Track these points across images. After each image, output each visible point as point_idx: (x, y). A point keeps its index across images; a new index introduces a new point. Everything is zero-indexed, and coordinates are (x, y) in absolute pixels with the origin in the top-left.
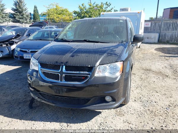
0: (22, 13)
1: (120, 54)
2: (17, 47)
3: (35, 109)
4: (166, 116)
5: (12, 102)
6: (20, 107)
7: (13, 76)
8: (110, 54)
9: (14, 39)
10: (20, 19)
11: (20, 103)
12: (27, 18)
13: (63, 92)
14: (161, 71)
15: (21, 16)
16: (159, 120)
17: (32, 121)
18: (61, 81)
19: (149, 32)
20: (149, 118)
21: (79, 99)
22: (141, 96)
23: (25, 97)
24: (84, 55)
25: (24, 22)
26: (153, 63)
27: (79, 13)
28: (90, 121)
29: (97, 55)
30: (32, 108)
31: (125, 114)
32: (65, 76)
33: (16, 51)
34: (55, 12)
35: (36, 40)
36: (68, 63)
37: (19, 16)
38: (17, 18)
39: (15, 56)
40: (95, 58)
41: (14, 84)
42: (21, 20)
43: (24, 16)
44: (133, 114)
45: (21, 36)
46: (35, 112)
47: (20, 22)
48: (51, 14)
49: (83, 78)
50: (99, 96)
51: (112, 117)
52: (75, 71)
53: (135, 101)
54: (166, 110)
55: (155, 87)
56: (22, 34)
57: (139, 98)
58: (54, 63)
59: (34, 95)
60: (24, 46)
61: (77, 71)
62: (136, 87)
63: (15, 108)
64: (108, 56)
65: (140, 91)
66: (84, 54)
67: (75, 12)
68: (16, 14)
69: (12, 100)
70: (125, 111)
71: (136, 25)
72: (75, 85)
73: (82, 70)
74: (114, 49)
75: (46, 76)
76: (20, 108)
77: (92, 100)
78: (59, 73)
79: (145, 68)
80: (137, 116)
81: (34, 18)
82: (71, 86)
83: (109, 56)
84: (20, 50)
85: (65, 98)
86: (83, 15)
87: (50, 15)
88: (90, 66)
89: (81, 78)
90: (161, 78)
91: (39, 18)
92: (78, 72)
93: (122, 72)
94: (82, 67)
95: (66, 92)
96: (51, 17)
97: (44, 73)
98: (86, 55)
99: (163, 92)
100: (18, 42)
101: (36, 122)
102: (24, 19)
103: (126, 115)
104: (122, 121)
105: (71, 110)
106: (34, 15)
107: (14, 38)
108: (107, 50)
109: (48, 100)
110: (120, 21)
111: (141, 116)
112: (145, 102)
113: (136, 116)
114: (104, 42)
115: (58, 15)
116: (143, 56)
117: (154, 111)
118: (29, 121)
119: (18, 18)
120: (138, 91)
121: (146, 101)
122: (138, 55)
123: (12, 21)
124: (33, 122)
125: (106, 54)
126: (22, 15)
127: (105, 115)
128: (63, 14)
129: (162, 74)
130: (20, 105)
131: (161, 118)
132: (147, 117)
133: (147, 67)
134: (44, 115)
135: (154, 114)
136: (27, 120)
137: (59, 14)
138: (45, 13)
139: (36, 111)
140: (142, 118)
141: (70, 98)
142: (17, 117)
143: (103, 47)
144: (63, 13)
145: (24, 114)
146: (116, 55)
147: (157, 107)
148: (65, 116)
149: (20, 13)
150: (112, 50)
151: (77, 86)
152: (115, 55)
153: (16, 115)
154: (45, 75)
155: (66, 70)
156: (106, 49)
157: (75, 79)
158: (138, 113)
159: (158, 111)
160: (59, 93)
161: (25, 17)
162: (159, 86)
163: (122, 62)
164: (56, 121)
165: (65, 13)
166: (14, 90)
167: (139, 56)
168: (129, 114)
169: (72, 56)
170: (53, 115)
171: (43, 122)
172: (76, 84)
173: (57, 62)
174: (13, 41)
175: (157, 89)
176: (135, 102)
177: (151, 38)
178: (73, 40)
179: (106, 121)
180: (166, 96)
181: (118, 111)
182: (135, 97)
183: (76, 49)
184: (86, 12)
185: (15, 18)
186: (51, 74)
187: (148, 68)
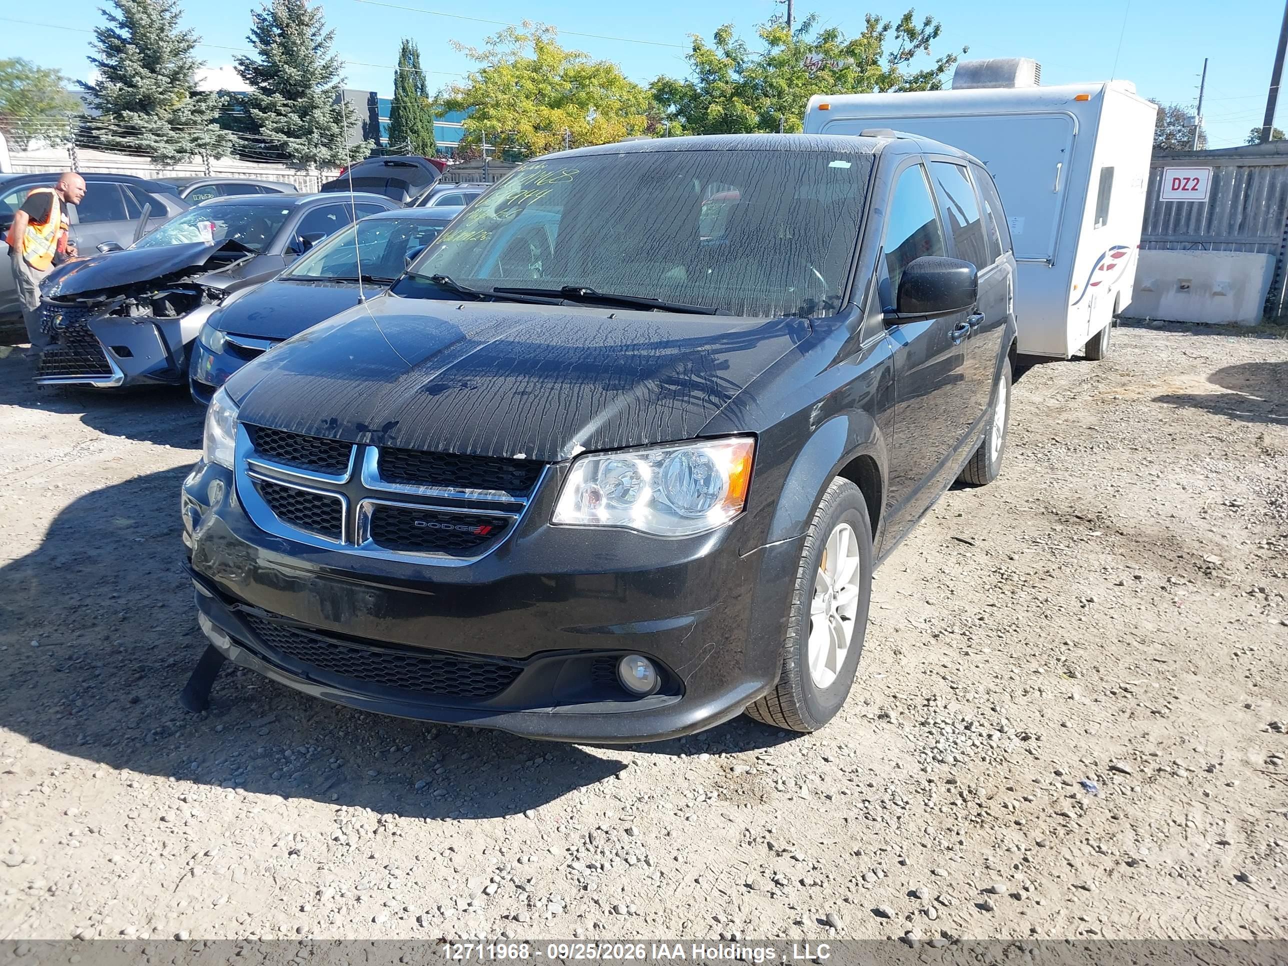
0: (302, 94)
1: (745, 392)
2: (213, 324)
3: (220, 715)
4: (1054, 833)
5: (99, 664)
6: (141, 693)
7: (159, 510)
8: (683, 384)
9: (203, 269)
10: (289, 134)
11: (143, 673)
12: (335, 129)
13: (354, 609)
14: (1177, 529)
15: (295, 117)
16: (989, 852)
17: (178, 779)
18: (350, 540)
19: (1195, 244)
20: (930, 830)
21: (455, 664)
22: (941, 688)
23: (187, 640)
24: (507, 383)
25: (313, 158)
26: (1144, 472)
27: (695, 97)
28: (529, 812)
29: (587, 389)
30: (206, 709)
31: (776, 795)
32: (374, 514)
33: (207, 349)
34: (529, 85)
35: (338, 281)
36: (393, 432)
37: (283, 119)
38: (267, 132)
39: (195, 382)
40: (567, 408)
41: (152, 556)
42: (294, 144)
43: (317, 113)
44: (829, 797)
45: (250, 256)
46: (213, 729)
47: (290, 156)
48: (497, 105)
49: (476, 530)
50: (575, 652)
51: (682, 803)
52: (435, 482)
53: (884, 716)
54: (1073, 796)
55: (1072, 636)
56: (260, 241)
57: (919, 701)
58: (318, 430)
59: (215, 628)
60: (251, 318)
61: (446, 483)
62: (939, 626)
63: (111, 697)
64: (663, 394)
65: (954, 654)
66: (510, 380)
67: (661, 91)
68: (266, 100)
69: (108, 650)
70: (786, 774)
71: (1059, 187)
72: (427, 574)
73: (475, 480)
74: (721, 358)
75: (274, 507)
76: (136, 701)
77: (529, 671)
78: (338, 489)
79: (1063, 508)
80: (851, 815)
81: (397, 131)
82: (399, 574)
83: (669, 402)
84: (226, 341)
85: (374, 654)
86: (716, 110)
87: (492, 112)
88: (522, 456)
89: (464, 528)
90: (1153, 577)
91: (429, 131)
92: (449, 492)
93: (744, 509)
94: (474, 456)
95: (378, 611)
96: (498, 126)
97: (266, 489)
98: (524, 385)
99: (1117, 676)
100: (226, 292)
101: (202, 787)
102: (316, 136)
103: (778, 801)
104: (734, 832)
105: (436, 737)
106: (396, 110)
107: (202, 263)
108: (673, 361)
109: (285, 656)
110: (833, 164)
111: (879, 813)
112: (949, 729)
113: (841, 815)
114: (688, 306)
115: (545, 111)
116: (1092, 420)
117: (982, 792)
118: (160, 780)
119: (277, 130)
120: (935, 655)
121: (961, 727)
122: (1060, 410)
123: (232, 153)
124: (186, 786)
125: (652, 384)
126: (304, 113)
127: (644, 788)
128: (582, 105)
129: (1173, 555)
130: (141, 683)
131: (1013, 836)
132: (912, 827)
133: (1089, 496)
134: (263, 756)
135: (975, 810)
136: (150, 771)
137: (556, 104)
138: (459, 97)
139: (219, 728)
140: (879, 825)
141: (400, 653)
142: (105, 751)
143: (655, 339)
144: (583, 95)
145: (149, 739)
146: (718, 394)
147: (1016, 770)
148: (385, 770)
149: (291, 95)
150: (705, 363)
151: (437, 578)
152: (713, 390)
153: (97, 737)
154: (269, 502)
155: (386, 472)
156: (668, 351)
157: (455, 534)
158: (869, 794)
159: (1009, 798)
160: (337, 618)
161: (322, 120)
162: (1112, 635)
163: (750, 441)
164: (322, 796)
165: (597, 92)
166: (136, 596)
167: (1065, 416)
168: (805, 792)
169: (434, 389)
170: (315, 758)
171: (241, 791)
172: (434, 563)
173: (334, 421)
174: (197, 287)
175: (1083, 658)
176: (883, 724)
177: (1206, 287)
178: (496, 290)
179: (627, 825)
180: (1122, 703)
181: (739, 769)
182: (894, 691)
183: (480, 343)
184: (739, 91)
185: (254, 126)
186: (300, 493)
187: (1089, 504)
